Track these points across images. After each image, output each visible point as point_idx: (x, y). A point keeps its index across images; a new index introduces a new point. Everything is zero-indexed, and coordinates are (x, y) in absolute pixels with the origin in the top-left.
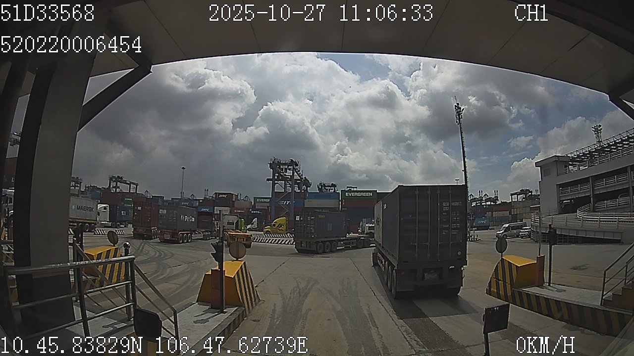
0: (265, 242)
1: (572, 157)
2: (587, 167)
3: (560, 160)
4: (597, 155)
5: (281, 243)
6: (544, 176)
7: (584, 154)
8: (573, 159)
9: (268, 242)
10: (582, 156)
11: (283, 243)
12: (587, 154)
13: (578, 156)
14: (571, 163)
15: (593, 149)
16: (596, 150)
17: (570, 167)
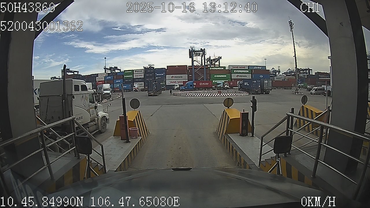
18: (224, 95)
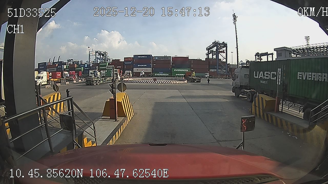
0: (133, 82)
1: (293, 49)
2: (301, 56)
3: (287, 50)
4: (306, 51)
5: (142, 83)
6: (278, 56)
7: (300, 49)
8: (294, 51)
9: (135, 83)
10: (298, 50)
11: (143, 82)
12: (301, 49)
13: (297, 50)
14: (292, 52)
15: (305, 47)
16: (306, 49)
17: (292, 54)
18: (159, 83)
